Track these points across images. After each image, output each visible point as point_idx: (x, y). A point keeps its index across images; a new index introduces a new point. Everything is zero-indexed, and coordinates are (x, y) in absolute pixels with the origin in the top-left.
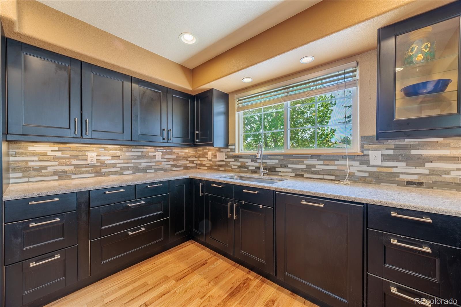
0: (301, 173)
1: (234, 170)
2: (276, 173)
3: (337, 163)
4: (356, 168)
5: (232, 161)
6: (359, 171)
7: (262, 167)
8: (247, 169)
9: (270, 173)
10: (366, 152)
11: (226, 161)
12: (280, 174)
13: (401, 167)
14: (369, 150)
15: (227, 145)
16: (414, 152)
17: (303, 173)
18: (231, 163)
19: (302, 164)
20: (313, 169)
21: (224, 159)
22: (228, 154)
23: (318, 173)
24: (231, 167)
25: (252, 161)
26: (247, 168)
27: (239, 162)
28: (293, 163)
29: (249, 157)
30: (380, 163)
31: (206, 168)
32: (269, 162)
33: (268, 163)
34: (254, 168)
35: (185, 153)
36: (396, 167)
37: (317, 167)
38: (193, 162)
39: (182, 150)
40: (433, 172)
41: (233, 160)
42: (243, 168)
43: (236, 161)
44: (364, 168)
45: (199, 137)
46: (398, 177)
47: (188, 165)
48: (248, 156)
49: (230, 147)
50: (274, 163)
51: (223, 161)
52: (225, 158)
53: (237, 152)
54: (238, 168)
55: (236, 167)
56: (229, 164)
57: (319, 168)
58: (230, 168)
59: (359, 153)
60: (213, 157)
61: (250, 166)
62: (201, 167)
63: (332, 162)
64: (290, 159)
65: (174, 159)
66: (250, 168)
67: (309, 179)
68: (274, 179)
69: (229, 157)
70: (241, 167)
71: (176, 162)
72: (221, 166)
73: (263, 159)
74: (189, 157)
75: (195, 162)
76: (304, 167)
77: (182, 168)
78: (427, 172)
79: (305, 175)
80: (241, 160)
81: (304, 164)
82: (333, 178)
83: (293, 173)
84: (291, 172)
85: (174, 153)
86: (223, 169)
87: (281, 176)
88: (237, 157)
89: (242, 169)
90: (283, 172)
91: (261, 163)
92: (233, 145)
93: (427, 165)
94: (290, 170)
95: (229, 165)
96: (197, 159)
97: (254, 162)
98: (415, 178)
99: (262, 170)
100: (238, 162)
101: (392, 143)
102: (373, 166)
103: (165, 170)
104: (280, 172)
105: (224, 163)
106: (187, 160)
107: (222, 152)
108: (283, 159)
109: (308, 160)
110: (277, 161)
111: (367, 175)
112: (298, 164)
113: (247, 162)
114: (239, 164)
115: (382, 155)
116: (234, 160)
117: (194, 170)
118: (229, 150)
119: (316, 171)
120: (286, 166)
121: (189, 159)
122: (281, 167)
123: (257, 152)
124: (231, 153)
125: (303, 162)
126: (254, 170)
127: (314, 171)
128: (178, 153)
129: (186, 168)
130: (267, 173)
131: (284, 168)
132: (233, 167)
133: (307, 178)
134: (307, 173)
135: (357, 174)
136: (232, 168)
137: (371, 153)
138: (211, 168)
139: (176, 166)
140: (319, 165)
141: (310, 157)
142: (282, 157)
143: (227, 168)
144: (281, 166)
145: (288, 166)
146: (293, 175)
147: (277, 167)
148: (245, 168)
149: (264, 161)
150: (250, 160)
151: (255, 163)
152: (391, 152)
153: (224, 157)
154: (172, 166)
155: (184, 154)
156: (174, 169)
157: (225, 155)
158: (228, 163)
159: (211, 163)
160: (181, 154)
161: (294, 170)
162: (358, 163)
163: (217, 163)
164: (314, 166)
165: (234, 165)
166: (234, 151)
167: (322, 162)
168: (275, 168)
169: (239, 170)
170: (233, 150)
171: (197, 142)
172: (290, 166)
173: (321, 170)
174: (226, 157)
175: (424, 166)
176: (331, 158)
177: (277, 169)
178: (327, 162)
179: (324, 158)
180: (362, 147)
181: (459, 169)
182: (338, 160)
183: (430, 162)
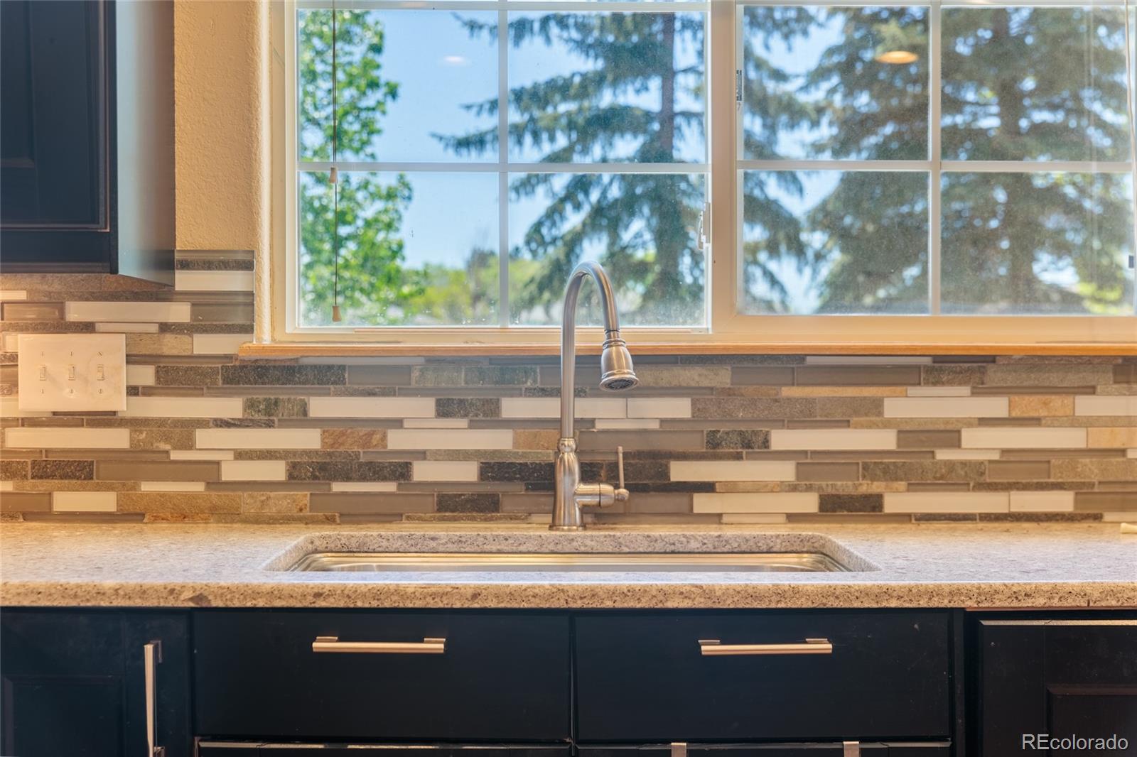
0: (868, 487)
1: (248, 502)
2: (675, 501)
3: (1086, 407)
5: (226, 415)
7: (570, 458)
8: (390, 487)
11: (134, 424)
12: (702, 503)
17: (876, 487)
18: (203, 437)
19: (870, 426)
20: (943, 455)
21: (120, 403)
22: (172, 345)
23: (975, 476)
24: (208, 471)
25: (445, 409)
26: (400, 471)
27: (302, 419)
28: (806, 417)
29: (415, 374)
33: (599, 426)
34: (467, 473)
37: (971, 438)
41: (232, 407)
42: (348, 479)
43: (262, 415)
48: (408, 369)
49: (188, 281)
50: (655, 426)
51: (104, 419)
52: (133, 391)
53: (269, 336)
54: (291, 476)
55: (276, 471)
56: (189, 445)
57: (982, 444)
58: (199, 487)
61: (422, 455)
63: (1058, 403)
64: (787, 392)
66: (422, 472)
67: (924, 525)
68: (694, 545)
69: (179, 377)
70: (323, 467)
72: (73, 469)
76: (884, 440)
79: (894, 502)
80: (323, 406)
81: (887, 424)
82: (1063, 501)
83: (809, 489)
84: (793, 488)
86: (105, 501)
87: (717, 518)
88: (281, 379)
89: (338, 487)
90: (732, 488)
91: (558, 423)
92: (225, 265)
94: (785, 471)
95: (176, 455)
97: (463, 423)
99: (571, 480)
100: (286, 423)
104: (708, 487)
105: (117, 439)
107: (88, 328)
108: (729, 392)
109: (912, 391)
110: (680, 408)
112: (846, 424)
113: (398, 423)
114: (308, 440)
116: (250, 405)
118: (179, 312)
119: (964, 464)
120: (751, 445)
122: (714, 449)
123: (604, 338)
124: (206, 345)
125: (876, 406)
126: (468, 491)
127: (951, 465)
131: (738, 457)
132: (233, 471)
133: (908, 518)
134: (902, 485)
136: (215, 483)
140: (984, 422)
141: (929, 370)
142: (723, 376)
143: (147, 487)
144: (717, 445)
145: (766, 443)
146: (809, 503)
147: (683, 456)
148: (374, 471)
150: (426, 406)
151: (473, 425)
153: (122, 375)
157: (131, 359)
158: (167, 439)
161: (810, 464)
164: (951, 436)
165: (241, 455)
166: (240, 320)
167: (997, 406)
168: (660, 459)
169: (303, 496)
170: (227, 314)
172: (781, 439)
173: (996, 457)
174: (146, 375)
176: (1054, 379)
177: (680, 472)
178: (1030, 405)
179: (1011, 380)
182: (1090, 390)
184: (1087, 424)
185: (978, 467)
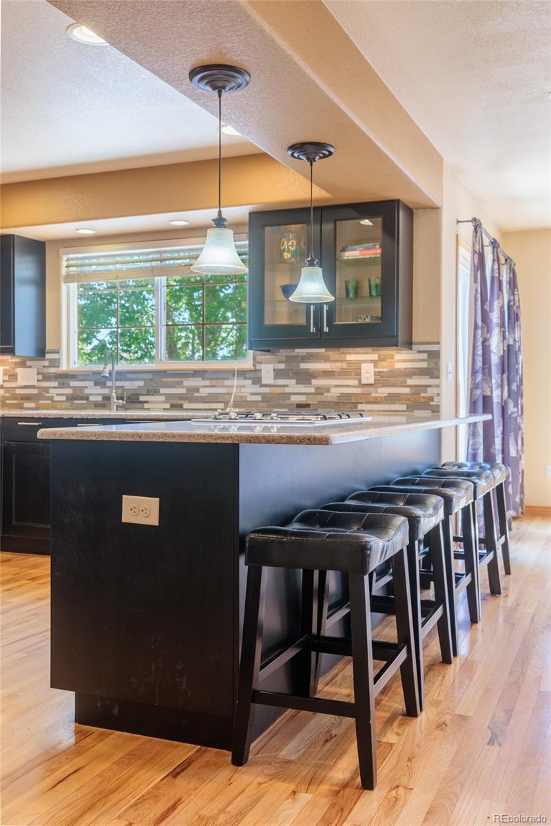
1: (59, 405)
2: (141, 406)
3: (227, 382)
4: (248, 390)
5: (55, 386)
6: (252, 394)
7: (114, 395)
8: (85, 402)
9: (129, 406)
10: (258, 367)
11: (39, 388)
12: (146, 406)
13: (291, 386)
14: (261, 363)
15: (42, 352)
16: (303, 366)
17: (182, 402)
19: (181, 387)
20: (196, 394)
21: (36, 384)
22: (45, 371)
23: (203, 400)
25: (95, 384)
26: (87, 398)
27: (69, 386)
28: (167, 386)
29: (90, 376)
30: (272, 381)
32: (128, 385)
34: (100, 398)
36: (287, 386)
37: (202, 390)
40: (319, 391)
41: (56, 384)
42: (77, 400)
43: (61, 386)
44: (257, 389)
46: (290, 399)
48: (88, 375)
49: (47, 356)
50: (137, 388)
51: (33, 387)
52: (38, 381)
53: (64, 367)
54: (67, 399)
55: (64, 398)
56: (48, 392)
57: (204, 392)
59: (253, 368)
60: (7, 378)
61: (91, 395)
63: (220, 382)
64: (163, 380)
66: (91, 398)
69: (46, 377)
70: (72, 397)
72: (28, 397)
73: (116, 380)
76: (183, 391)
78: (312, 390)
80: (73, 384)
81: (184, 387)
83: (168, 402)
84: (164, 403)
86: (33, 405)
88: (64, 378)
89: (75, 402)
90: (152, 402)
91: (112, 387)
92: (55, 353)
93: (314, 382)
94: (163, 398)
95: (46, 395)
97: (99, 387)
98: (301, 399)
99: (114, 401)
100: (66, 387)
101: (284, 353)
102: (266, 386)
104: (147, 402)
105: (35, 391)
107: (30, 367)
108: (151, 380)
109: (189, 379)
110: (141, 383)
111: (259, 398)
112: (175, 387)
113: (87, 387)
114: (69, 391)
115: (274, 370)
116: (59, 383)
119: (201, 397)
120: (156, 392)
122: (149, 393)
124: (52, 370)
125: (182, 383)
126: (100, 403)
127: (197, 397)
130: (123, 407)
131: (153, 395)
132: (56, 398)
133: (187, 409)
134: (187, 401)
135: (249, 398)
136: (53, 401)
137: (263, 367)
140: (205, 386)
141: (193, 374)
142: (150, 376)
143: (41, 402)
145: (159, 392)
146: (168, 406)
147: (142, 395)
148: (82, 398)
149: (119, 384)
150: (92, 383)
151: (101, 388)
152: (282, 366)
153: (36, 377)
157: (38, 374)
158: (44, 391)
159: (2, 392)
161: (168, 397)
162: (250, 382)
163: (17, 391)
164: (197, 390)
165: (58, 395)
166: (58, 365)
167: (207, 383)
168: (137, 395)
170: (55, 363)
172: (162, 391)
173: (207, 395)
174: (40, 377)
175: (310, 383)
176: (219, 376)
177: (142, 398)
178: (214, 383)
179: (211, 376)
180: (254, 359)
181: (337, 386)
182: (227, 379)
183: (315, 378)
184: (227, 387)
185: (203, 397)
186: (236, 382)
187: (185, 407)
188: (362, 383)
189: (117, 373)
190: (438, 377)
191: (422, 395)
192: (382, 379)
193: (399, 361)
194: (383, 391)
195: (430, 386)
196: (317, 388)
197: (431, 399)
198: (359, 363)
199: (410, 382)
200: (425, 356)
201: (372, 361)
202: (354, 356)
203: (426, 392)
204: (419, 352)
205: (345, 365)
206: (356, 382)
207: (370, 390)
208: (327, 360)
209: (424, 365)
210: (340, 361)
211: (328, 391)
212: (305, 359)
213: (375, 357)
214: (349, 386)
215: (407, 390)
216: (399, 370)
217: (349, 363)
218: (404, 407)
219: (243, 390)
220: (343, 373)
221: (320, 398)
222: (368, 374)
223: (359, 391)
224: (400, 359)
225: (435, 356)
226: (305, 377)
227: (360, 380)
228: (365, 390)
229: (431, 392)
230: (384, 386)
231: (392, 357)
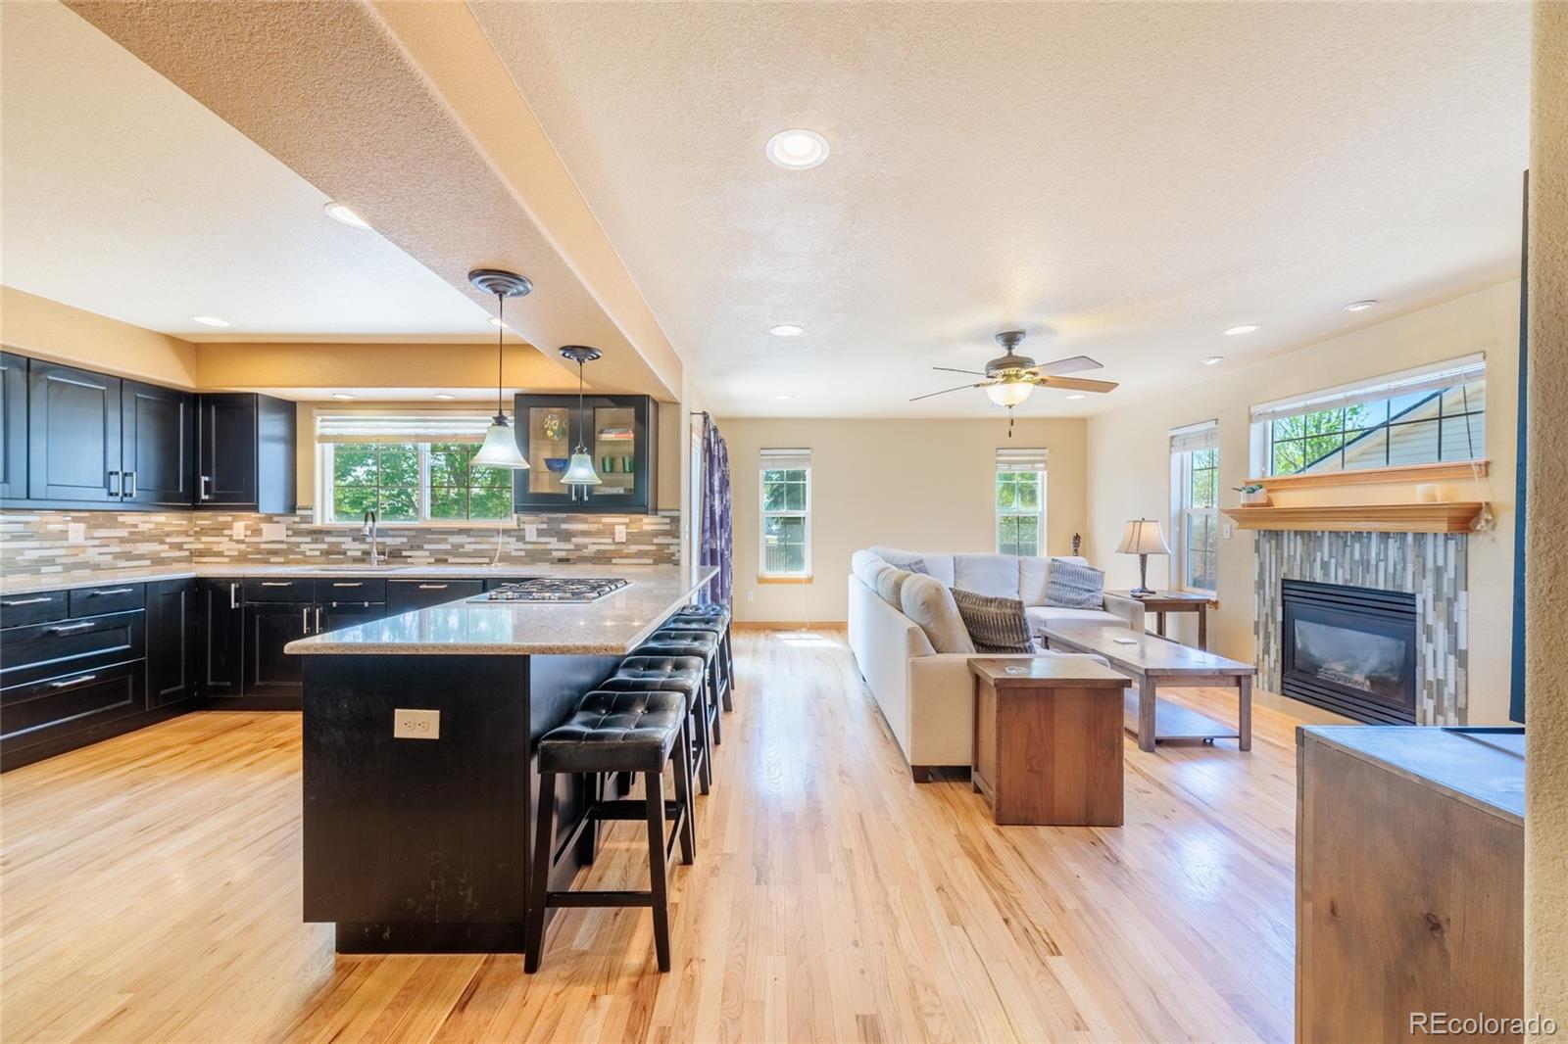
0: (444, 557)
1: (312, 559)
2: (404, 560)
3: (491, 540)
4: (512, 546)
5: (307, 541)
6: (516, 550)
9: (391, 560)
10: (522, 526)
11: (288, 543)
12: (409, 560)
13: (553, 543)
14: (524, 523)
15: (292, 508)
16: (563, 526)
17: (446, 557)
18: (302, 546)
19: (445, 544)
20: (461, 550)
21: (284, 539)
22: (296, 526)
23: (468, 555)
24: (302, 553)
26: (344, 553)
27: (323, 542)
28: (431, 542)
29: (347, 532)
30: (534, 539)
31: (226, 560)
32: (389, 541)
34: (359, 553)
35: (157, 524)
36: (549, 543)
37: (467, 546)
38: (179, 547)
39: (146, 518)
40: (578, 548)
42: (333, 555)
43: (315, 541)
44: (521, 546)
45: (214, 490)
46: (551, 554)
47: (163, 555)
48: (345, 531)
49: (298, 512)
50: (399, 543)
51: (281, 542)
52: (287, 536)
53: (318, 524)
54: (321, 554)
55: (318, 553)
56: (299, 547)
57: (469, 548)
58: (301, 556)
59: (516, 527)
60: (249, 533)
61: (349, 550)
62: (204, 559)
63: (485, 539)
64: (427, 536)
65: (122, 540)
66: (349, 553)
67: (456, 563)
69: (297, 533)
70: (327, 552)
71: (127, 547)
72: (276, 553)
73: (377, 536)
74: (168, 534)
75: (185, 546)
76: (448, 547)
77: (148, 562)
78: (572, 547)
80: (328, 539)
81: (449, 543)
83: (432, 557)
84: (429, 557)
85: (124, 525)
86: (280, 559)
87: (412, 563)
88: (318, 534)
89: (330, 556)
90: (415, 557)
92: (307, 509)
93: (573, 540)
94: (428, 553)
95: (297, 550)
96: (191, 539)
97: (356, 543)
98: (563, 554)
99: (375, 554)
100: (321, 543)
101: (545, 516)
102: (529, 543)
103: (96, 567)
105: (284, 546)
106: (162, 542)
107: (278, 522)
108: (414, 536)
109: (454, 536)
110: (405, 540)
111: (523, 553)
112: (440, 543)
113: (344, 543)
114: (324, 546)
115: (537, 529)
116: (312, 539)
117: (184, 565)
118: (297, 519)
119: (465, 552)
120: (420, 548)
121: (168, 540)
122: (412, 548)
123: (364, 525)
124: (304, 526)
125: (446, 539)
126: (359, 557)
127: (463, 552)
128: (136, 526)
129: (157, 561)
130: (384, 561)
131: (417, 550)
132: (308, 553)
133: (452, 564)
134: (452, 556)
135: (514, 554)
136: (305, 556)
137: (526, 526)
138: (241, 558)
139: (128, 556)
140: (470, 543)
141: (458, 532)
142: (414, 533)
143: (291, 556)
145: (423, 547)
146: (433, 560)
147: (405, 550)
149: (379, 540)
150: (350, 539)
151: (360, 544)
152: (545, 526)
153: (285, 533)
154: (117, 556)
155: (152, 526)
156: (122, 563)
157: (287, 529)
158: (294, 546)
159: (243, 547)
160: (143, 527)
161: (433, 552)
162: (514, 539)
163: (262, 546)
164: (461, 546)
165: (310, 550)
166: (311, 521)
167: (472, 540)
168: (400, 550)
169: (324, 559)
170: (308, 519)
171: (203, 501)
172: (426, 546)
173: (472, 550)
174: (290, 532)
175: (570, 541)
176: (483, 534)
177: (404, 553)
178: (479, 539)
179: (476, 534)
180: (518, 519)
181: (593, 544)
182: (492, 536)
183: (575, 536)
184: (491, 543)
185: (468, 553)
186: (501, 539)
187: (449, 561)
188: (617, 540)
189: (378, 530)
190: (678, 537)
191: (666, 551)
192: (632, 538)
193: (646, 524)
194: (634, 548)
195: (672, 544)
196: (576, 546)
197: (674, 555)
198: (613, 525)
199: (655, 541)
200: (668, 520)
201: (624, 524)
202: (608, 519)
203: (669, 549)
204: (663, 517)
205: (601, 527)
206: (610, 541)
207: (624, 547)
208: (585, 521)
209: (668, 527)
210: (596, 523)
211: (586, 548)
212: (564, 521)
213: (627, 520)
214: (605, 544)
215: (654, 548)
216: (647, 531)
217: (604, 525)
218: (651, 561)
219: (508, 546)
220: (598, 533)
221: (579, 554)
222: (621, 534)
223: (613, 547)
224: (648, 523)
225: (676, 520)
226: (566, 536)
227: (614, 539)
228: (618, 547)
229: (672, 549)
230: (634, 544)
231: (641, 520)
